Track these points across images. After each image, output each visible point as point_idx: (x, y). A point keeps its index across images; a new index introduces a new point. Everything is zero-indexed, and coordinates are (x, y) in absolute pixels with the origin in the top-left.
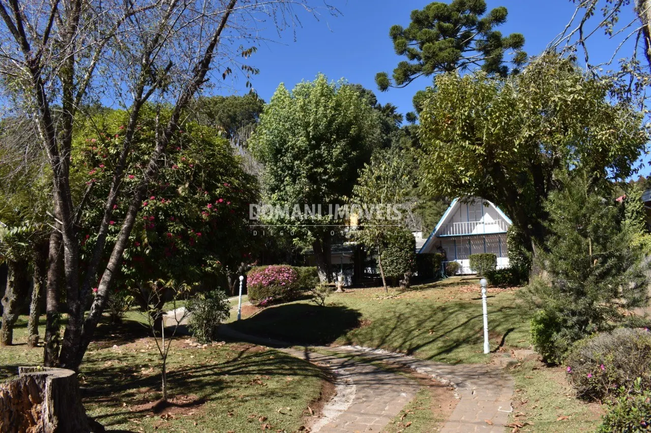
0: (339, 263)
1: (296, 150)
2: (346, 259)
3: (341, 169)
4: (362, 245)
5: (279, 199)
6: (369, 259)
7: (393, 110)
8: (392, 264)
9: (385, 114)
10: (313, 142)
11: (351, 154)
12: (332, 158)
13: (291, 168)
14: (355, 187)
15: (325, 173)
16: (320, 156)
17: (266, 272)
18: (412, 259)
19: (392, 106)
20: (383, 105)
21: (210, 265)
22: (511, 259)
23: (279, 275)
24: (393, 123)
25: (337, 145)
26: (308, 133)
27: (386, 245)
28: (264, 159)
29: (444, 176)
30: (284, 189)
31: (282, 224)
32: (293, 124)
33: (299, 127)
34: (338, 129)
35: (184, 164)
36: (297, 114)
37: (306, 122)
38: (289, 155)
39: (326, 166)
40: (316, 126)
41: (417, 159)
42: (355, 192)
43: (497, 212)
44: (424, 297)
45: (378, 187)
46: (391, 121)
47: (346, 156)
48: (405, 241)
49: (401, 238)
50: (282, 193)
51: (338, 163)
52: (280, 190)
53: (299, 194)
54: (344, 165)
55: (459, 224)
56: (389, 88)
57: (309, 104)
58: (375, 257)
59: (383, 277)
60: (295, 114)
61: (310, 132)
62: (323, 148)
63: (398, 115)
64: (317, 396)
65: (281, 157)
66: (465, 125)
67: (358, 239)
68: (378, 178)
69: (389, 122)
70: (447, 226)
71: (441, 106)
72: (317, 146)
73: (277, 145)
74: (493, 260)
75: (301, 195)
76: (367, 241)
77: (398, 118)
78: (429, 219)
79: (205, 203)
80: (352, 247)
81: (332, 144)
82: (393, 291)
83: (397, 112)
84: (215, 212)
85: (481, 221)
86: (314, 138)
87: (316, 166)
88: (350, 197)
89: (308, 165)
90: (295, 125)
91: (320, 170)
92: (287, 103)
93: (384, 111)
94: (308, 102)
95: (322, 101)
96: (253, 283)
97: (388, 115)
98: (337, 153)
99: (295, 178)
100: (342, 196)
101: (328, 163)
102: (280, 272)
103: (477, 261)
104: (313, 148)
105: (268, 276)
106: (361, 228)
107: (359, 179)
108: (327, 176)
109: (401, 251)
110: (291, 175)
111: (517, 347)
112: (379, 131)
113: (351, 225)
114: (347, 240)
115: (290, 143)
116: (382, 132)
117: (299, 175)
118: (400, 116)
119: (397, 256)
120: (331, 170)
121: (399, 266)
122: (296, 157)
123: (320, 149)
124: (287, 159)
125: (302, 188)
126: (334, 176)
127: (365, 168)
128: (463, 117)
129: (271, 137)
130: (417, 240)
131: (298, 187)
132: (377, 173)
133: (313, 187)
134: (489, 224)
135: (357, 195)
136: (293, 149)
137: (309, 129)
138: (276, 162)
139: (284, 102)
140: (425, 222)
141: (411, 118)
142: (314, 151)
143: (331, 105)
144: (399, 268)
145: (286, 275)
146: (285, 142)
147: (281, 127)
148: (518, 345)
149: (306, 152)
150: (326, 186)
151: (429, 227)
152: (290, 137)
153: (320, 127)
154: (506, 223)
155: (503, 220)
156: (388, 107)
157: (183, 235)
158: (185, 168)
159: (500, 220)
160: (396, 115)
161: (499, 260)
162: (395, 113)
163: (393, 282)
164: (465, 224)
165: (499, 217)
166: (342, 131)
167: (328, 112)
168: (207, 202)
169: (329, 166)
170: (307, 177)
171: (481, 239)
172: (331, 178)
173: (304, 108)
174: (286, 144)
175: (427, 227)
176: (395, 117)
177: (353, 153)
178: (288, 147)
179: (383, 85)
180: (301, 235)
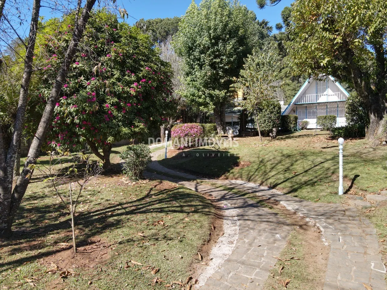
0: (230, 121)
1: (202, 46)
2: (235, 118)
3: (232, 59)
4: (245, 110)
5: (191, 81)
6: (249, 118)
7: (266, 24)
8: (265, 122)
9: (261, 27)
10: (213, 41)
11: (239, 49)
12: (226, 52)
13: (199, 60)
14: (241, 71)
15: (221, 62)
16: (218, 50)
17: (183, 128)
18: (278, 119)
19: (266, 21)
20: (261, 21)
21: (138, 127)
22: (348, 119)
23: (191, 130)
24: (267, 32)
25: (229, 43)
26: (210, 34)
27: (261, 110)
28: (182, 55)
29: (308, 60)
30: (195, 74)
31: (193, 96)
32: (200, 29)
33: (204, 30)
34: (230, 31)
35: (115, 53)
36: (202, 21)
37: (208, 27)
38: (197, 50)
39: (222, 57)
40: (215, 30)
41: (287, 49)
42: (242, 75)
43: (337, 87)
44: (287, 145)
45: (257, 71)
46: (265, 32)
47: (235, 50)
48: (274, 108)
49: (271, 106)
50: (194, 76)
51: (230, 55)
52: (192, 75)
53: (204, 77)
54: (235, 56)
55: (310, 96)
56: (265, 6)
57: (211, 14)
58: (253, 117)
59: (259, 130)
60: (201, 21)
61: (211, 34)
62: (220, 45)
63: (270, 27)
64: (207, 238)
65: (192, 52)
66: (327, 19)
67: (242, 106)
68: (258, 64)
69: (264, 32)
70: (302, 97)
71: (308, 5)
72: (216, 44)
73: (190, 44)
74: (334, 119)
75: (205, 78)
76: (249, 108)
77: (270, 29)
78: (288, 93)
79: (132, 82)
80: (239, 111)
81: (226, 42)
82: (266, 140)
83: (269, 25)
84: (140, 88)
85: (325, 93)
86: (214, 38)
87: (215, 57)
88: (238, 77)
89: (210, 57)
90: (201, 29)
91: (218, 60)
92: (196, 13)
93: (261, 25)
94: (210, 13)
95: (219, 11)
96: (175, 135)
97: (263, 28)
98: (230, 48)
99: (201, 66)
100: (232, 78)
101: (223, 55)
102: (191, 128)
103: (322, 120)
104: (213, 45)
105: (184, 130)
106: (245, 99)
107: (244, 65)
108: (223, 65)
109: (270, 114)
110: (199, 65)
111: (366, 191)
112: (257, 38)
113: (239, 96)
114: (236, 106)
115: (198, 42)
116: (260, 38)
117: (204, 64)
118: (271, 28)
119: (268, 117)
120: (225, 60)
121: (269, 124)
122: (202, 52)
123: (218, 46)
124: (196, 53)
125: (206, 73)
126: (227, 64)
127: (248, 58)
128: (326, 13)
129: (185, 39)
130: (282, 106)
131: (203, 72)
132: (257, 61)
133: (213, 72)
134: (331, 95)
135: (243, 77)
136: (200, 46)
137: (210, 32)
138: (189, 56)
139: (194, 13)
140: (285, 95)
141: (279, 27)
142: (214, 48)
143: (225, 14)
144: (270, 125)
145: (195, 130)
146: (195, 41)
147: (192, 31)
148: (368, 189)
149: (209, 48)
150: (222, 72)
151: (287, 98)
152: (198, 38)
153: (218, 30)
154: (344, 95)
155: (342, 92)
156: (263, 22)
157: (116, 106)
158: (116, 56)
159: (339, 92)
160: (268, 27)
161: (338, 119)
162: (268, 26)
163: (265, 134)
164: (314, 96)
165: (339, 90)
166: (233, 33)
167: (224, 18)
168: (134, 81)
169: (224, 57)
170: (210, 65)
171: (324, 105)
172: (225, 66)
173: (207, 17)
174: (195, 43)
175: (286, 98)
176: (268, 28)
177: (240, 48)
178: (197, 45)
179: (261, 5)
180: (205, 104)
